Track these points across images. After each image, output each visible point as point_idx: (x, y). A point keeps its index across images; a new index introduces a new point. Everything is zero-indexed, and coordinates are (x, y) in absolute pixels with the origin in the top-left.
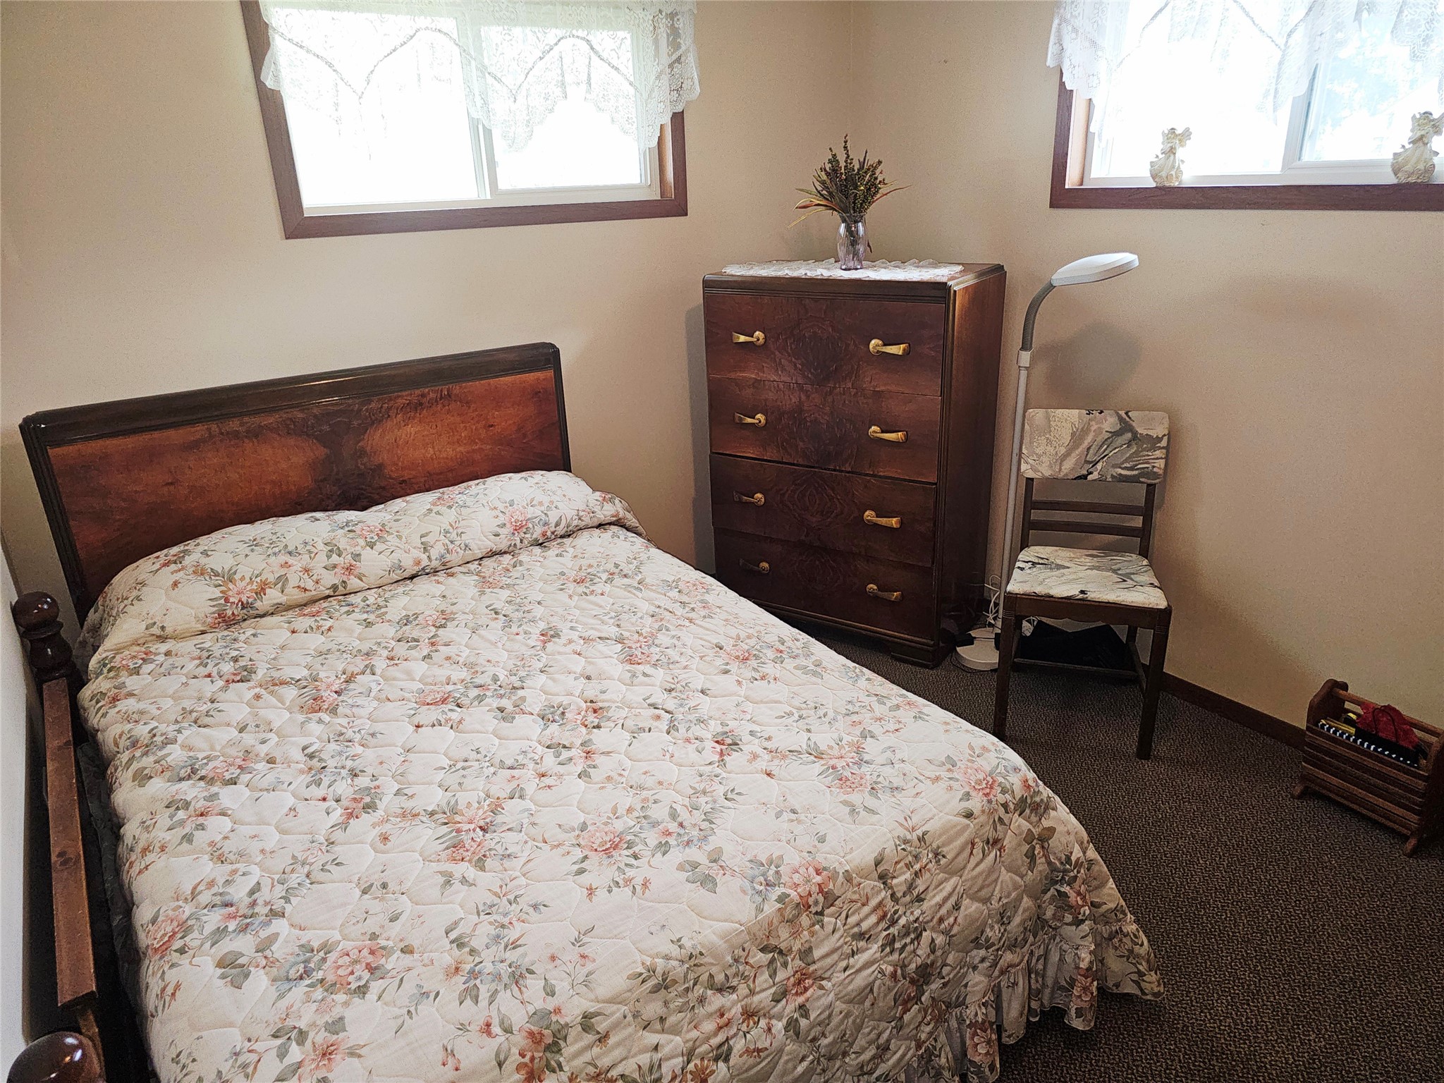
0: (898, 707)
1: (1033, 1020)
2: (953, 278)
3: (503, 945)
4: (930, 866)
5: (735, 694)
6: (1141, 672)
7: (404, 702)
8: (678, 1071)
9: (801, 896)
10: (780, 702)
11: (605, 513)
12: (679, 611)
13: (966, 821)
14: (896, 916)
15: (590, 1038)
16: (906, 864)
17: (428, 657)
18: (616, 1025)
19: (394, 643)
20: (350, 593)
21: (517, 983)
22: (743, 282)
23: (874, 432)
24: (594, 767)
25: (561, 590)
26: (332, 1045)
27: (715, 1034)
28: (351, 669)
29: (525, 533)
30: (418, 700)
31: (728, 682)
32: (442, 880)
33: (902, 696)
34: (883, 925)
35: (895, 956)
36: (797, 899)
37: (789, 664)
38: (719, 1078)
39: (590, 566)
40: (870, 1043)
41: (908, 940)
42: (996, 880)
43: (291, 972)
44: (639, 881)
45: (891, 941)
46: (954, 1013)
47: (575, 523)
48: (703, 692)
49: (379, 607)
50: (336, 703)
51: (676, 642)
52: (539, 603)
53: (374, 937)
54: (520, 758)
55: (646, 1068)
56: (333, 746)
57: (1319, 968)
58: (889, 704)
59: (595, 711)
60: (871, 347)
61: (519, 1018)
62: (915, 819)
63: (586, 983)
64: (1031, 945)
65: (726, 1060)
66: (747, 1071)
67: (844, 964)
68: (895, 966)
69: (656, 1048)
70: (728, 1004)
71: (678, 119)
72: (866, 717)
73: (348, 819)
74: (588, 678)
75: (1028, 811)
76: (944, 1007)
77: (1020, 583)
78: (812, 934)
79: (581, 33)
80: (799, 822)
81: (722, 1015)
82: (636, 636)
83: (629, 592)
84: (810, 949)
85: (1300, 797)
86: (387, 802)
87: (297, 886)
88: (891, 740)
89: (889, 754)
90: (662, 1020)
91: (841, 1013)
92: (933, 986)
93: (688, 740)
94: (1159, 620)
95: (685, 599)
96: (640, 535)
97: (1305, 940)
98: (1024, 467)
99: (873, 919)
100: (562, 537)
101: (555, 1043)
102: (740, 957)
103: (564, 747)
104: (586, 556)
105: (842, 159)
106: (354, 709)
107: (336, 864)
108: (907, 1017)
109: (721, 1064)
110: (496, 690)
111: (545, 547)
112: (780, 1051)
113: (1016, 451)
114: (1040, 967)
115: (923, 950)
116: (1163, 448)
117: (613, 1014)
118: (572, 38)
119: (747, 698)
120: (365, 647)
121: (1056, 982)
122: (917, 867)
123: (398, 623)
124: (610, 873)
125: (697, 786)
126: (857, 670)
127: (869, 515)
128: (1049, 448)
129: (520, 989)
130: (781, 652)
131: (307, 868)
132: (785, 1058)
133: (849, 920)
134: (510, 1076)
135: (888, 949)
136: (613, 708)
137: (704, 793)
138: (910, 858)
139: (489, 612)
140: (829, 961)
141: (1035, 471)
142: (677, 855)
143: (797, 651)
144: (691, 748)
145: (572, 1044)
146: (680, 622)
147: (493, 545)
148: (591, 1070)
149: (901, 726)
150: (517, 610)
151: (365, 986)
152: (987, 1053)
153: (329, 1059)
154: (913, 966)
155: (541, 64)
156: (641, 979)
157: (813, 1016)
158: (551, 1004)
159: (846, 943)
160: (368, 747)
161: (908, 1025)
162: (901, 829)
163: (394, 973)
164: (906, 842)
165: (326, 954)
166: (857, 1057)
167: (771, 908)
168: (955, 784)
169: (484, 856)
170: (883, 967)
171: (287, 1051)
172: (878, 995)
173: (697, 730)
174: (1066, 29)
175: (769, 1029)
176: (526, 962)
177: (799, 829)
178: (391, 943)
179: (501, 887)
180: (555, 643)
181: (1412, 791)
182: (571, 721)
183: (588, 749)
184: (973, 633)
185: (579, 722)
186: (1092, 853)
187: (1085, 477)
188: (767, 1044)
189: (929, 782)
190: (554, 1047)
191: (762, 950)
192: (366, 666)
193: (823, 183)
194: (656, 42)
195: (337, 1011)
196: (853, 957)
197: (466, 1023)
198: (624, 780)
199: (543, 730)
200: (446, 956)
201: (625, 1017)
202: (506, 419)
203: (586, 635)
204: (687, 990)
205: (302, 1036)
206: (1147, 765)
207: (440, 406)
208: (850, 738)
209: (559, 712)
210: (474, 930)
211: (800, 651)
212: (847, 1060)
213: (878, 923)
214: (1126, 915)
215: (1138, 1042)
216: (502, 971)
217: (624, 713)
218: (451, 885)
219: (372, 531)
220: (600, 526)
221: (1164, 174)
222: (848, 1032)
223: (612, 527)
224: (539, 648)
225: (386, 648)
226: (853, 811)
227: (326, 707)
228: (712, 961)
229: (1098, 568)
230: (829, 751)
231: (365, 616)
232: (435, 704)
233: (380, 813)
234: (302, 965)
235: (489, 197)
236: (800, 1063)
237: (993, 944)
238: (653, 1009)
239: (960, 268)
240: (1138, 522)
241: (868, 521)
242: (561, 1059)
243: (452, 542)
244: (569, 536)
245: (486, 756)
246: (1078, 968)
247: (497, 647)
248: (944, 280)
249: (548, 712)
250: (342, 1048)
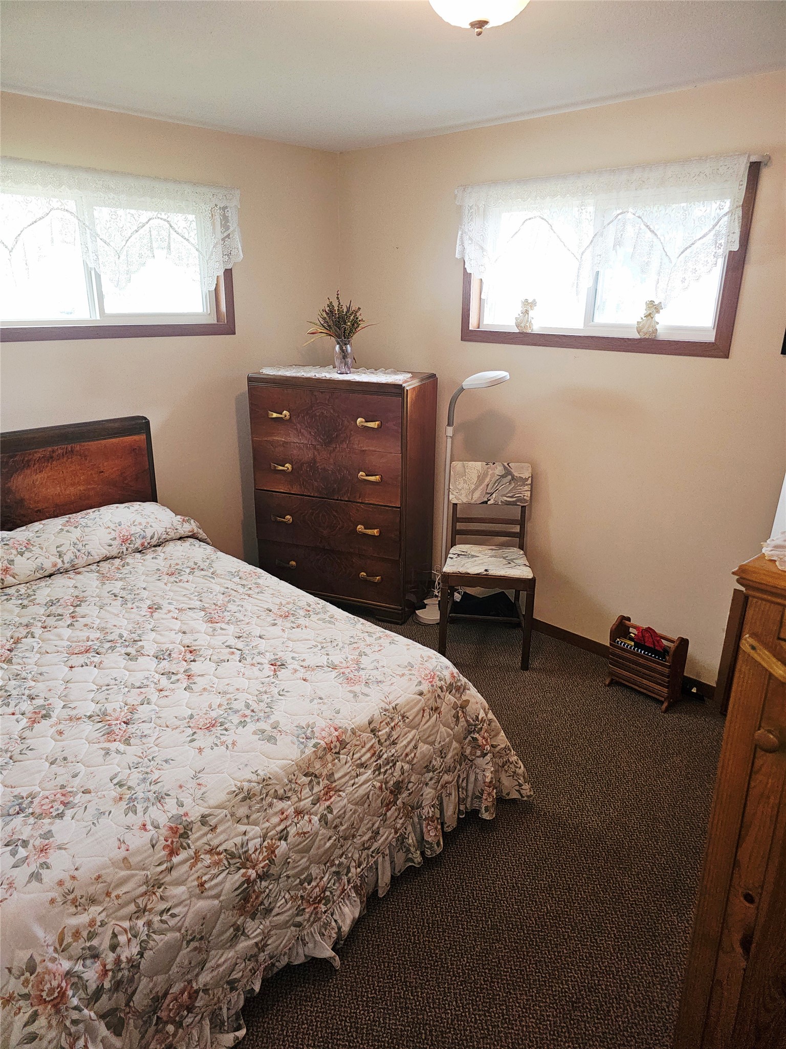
0: (380, 638)
1: (461, 817)
2: (406, 382)
3: (148, 783)
4: (400, 723)
5: (281, 637)
6: (522, 618)
7: (59, 654)
8: (258, 847)
9: (326, 744)
10: (309, 640)
11: (184, 529)
12: (241, 590)
13: (420, 697)
14: (381, 754)
15: (206, 829)
16: (386, 723)
17: (71, 625)
18: (221, 822)
19: (45, 618)
20: (6, 588)
21: (160, 801)
22: (274, 379)
23: (362, 476)
24: (194, 683)
25: (159, 580)
26: (46, 845)
27: (279, 824)
28: (16, 635)
29: (129, 544)
30: (68, 652)
31: (276, 631)
32: (103, 752)
33: (382, 632)
34: (374, 759)
35: (381, 777)
36: (324, 745)
37: (314, 618)
38: (282, 850)
39: (177, 564)
40: (368, 829)
41: (388, 767)
42: (437, 731)
43: (10, 811)
44: (229, 742)
45: (379, 768)
46: (416, 813)
47: (164, 536)
48: (260, 637)
49: (29, 596)
50: (10, 656)
51: (241, 609)
52: (144, 589)
53: (63, 787)
54: (145, 681)
55: (239, 846)
56: (13, 682)
57: (616, 775)
58: (375, 637)
59: (191, 652)
60: (358, 422)
61: (163, 820)
62: (391, 698)
63: (202, 799)
64: (459, 771)
65: (286, 840)
66: (298, 845)
67: (352, 782)
68: (381, 783)
69: (245, 833)
70: (286, 807)
71: (228, 273)
72: (362, 645)
73: (33, 724)
74: (184, 633)
75: (454, 691)
76: (410, 809)
77: (449, 567)
78: (334, 765)
79: (163, 216)
80: (324, 704)
81: (283, 813)
82: (214, 606)
83: (206, 579)
84: (333, 774)
85: (609, 685)
86: (58, 712)
87: (4, 764)
88: (377, 656)
89: (375, 663)
90: (248, 817)
91: (351, 810)
92: (404, 795)
93: (253, 665)
94: (529, 585)
95: (244, 582)
96: (208, 544)
97: (609, 761)
98: (451, 497)
99: (369, 755)
100: (155, 546)
101: (186, 833)
102: (292, 780)
103: (173, 673)
104: (173, 558)
105: (335, 304)
106: (24, 659)
107: (30, 750)
108: (389, 814)
109: (282, 842)
110: (122, 643)
111: (143, 553)
112: (317, 834)
113: (447, 487)
114: (464, 784)
115: (397, 773)
116: (529, 484)
117: (220, 814)
118: (157, 220)
119: (289, 639)
120: (25, 621)
121: (474, 793)
122: (392, 724)
123: (46, 605)
124: (211, 739)
125: (261, 689)
126: (356, 619)
127: (360, 528)
128: (465, 485)
129: (162, 805)
130: (309, 611)
131: (9, 754)
132: (319, 838)
133: (355, 756)
134: (159, 853)
135: (377, 773)
136: (203, 649)
137: (266, 692)
138: (389, 720)
139: (111, 596)
140: (344, 780)
141: (458, 499)
142: (251, 727)
143: (319, 610)
144: (255, 669)
145: (196, 832)
146: (242, 597)
147: (107, 553)
148: (207, 847)
149: (382, 648)
150: (130, 594)
151: (62, 813)
152: (436, 835)
153: (46, 853)
154: (392, 782)
155: (137, 235)
156: (235, 794)
157: (335, 812)
158: (181, 811)
159: (353, 770)
160: (39, 682)
161: (390, 818)
162: (383, 703)
163: (80, 804)
164: (386, 710)
165: (32, 799)
166: (360, 839)
167: (309, 751)
168: (413, 677)
169: (129, 737)
170: (375, 783)
171: (17, 852)
172: (372, 799)
173: (258, 659)
174: (466, 238)
175: (310, 821)
176: (165, 790)
177: (324, 707)
178: (75, 789)
179: (142, 753)
180: (159, 613)
181: (663, 675)
182: (176, 658)
183: (189, 674)
184: (426, 602)
185: (180, 659)
186: (491, 715)
187: (486, 502)
188: (309, 829)
189: (398, 677)
190: (185, 835)
191: (305, 775)
192: (28, 633)
193: (324, 319)
194: (213, 224)
195: (46, 828)
196: (357, 777)
197: (131, 825)
198: (214, 689)
199: (158, 665)
200: (114, 793)
201: (226, 816)
202: (111, 468)
203: (180, 607)
204: (262, 799)
205: (25, 844)
206: (527, 673)
207: (65, 459)
208: (352, 657)
209: (167, 654)
210: (128, 777)
211: (321, 610)
212: (355, 840)
213: (371, 758)
214: (511, 751)
215: (520, 824)
216: (150, 797)
217: (210, 652)
218: (110, 755)
219: (21, 545)
220: (180, 539)
221: (523, 325)
222: (355, 822)
223: (189, 539)
224: (148, 616)
225: (40, 621)
226: (355, 696)
227: (3, 659)
228: (276, 782)
229: (495, 556)
230: (340, 665)
231: (20, 602)
232: (82, 653)
233: (54, 719)
234: (18, 806)
235: (98, 318)
236: (328, 841)
237: (437, 769)
238: (242, 811)
239: (410, 375)
240: (517, 529)
241: (359, 532)
242: (189, 842)
243: (79, 551)
244: (159, 546)
245: (121, 682)
246: (485, 782)
247: (119, 617)
248: (400, 383)
249: (160, 654)
250: (53, 846)
